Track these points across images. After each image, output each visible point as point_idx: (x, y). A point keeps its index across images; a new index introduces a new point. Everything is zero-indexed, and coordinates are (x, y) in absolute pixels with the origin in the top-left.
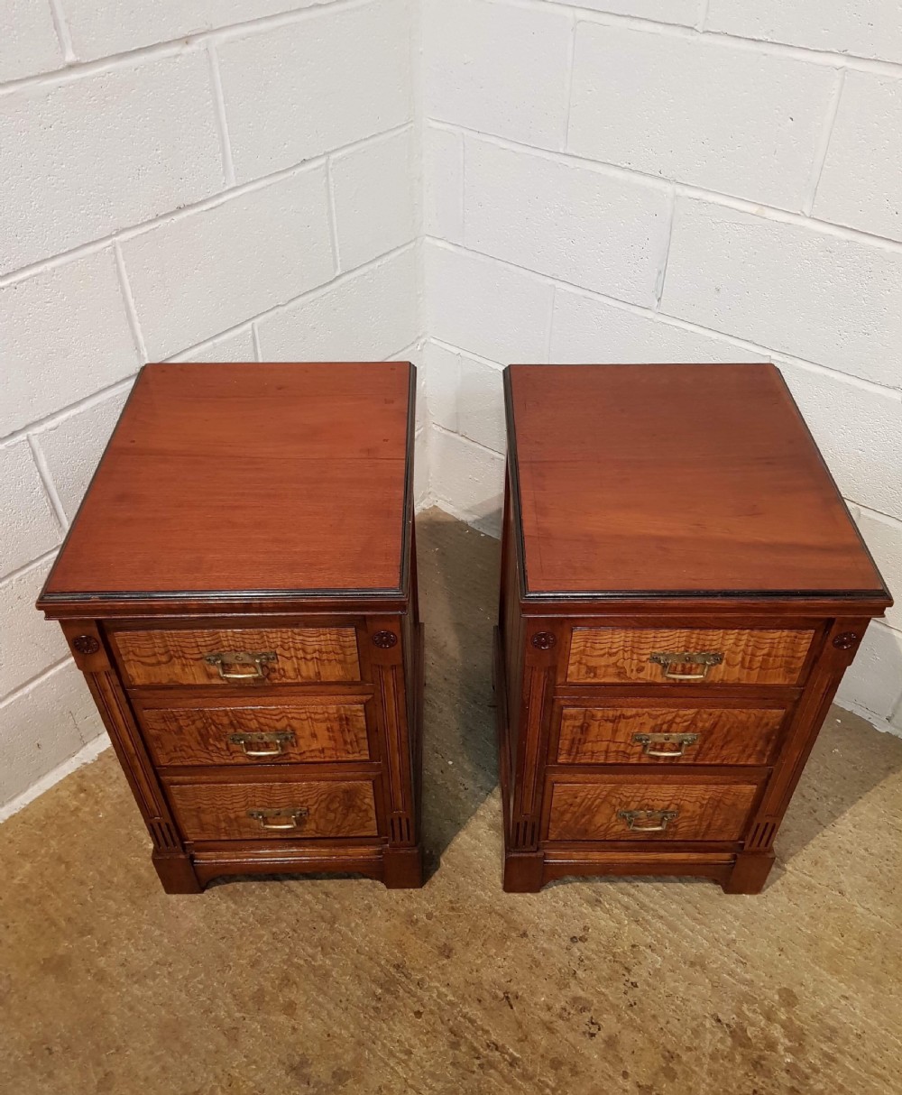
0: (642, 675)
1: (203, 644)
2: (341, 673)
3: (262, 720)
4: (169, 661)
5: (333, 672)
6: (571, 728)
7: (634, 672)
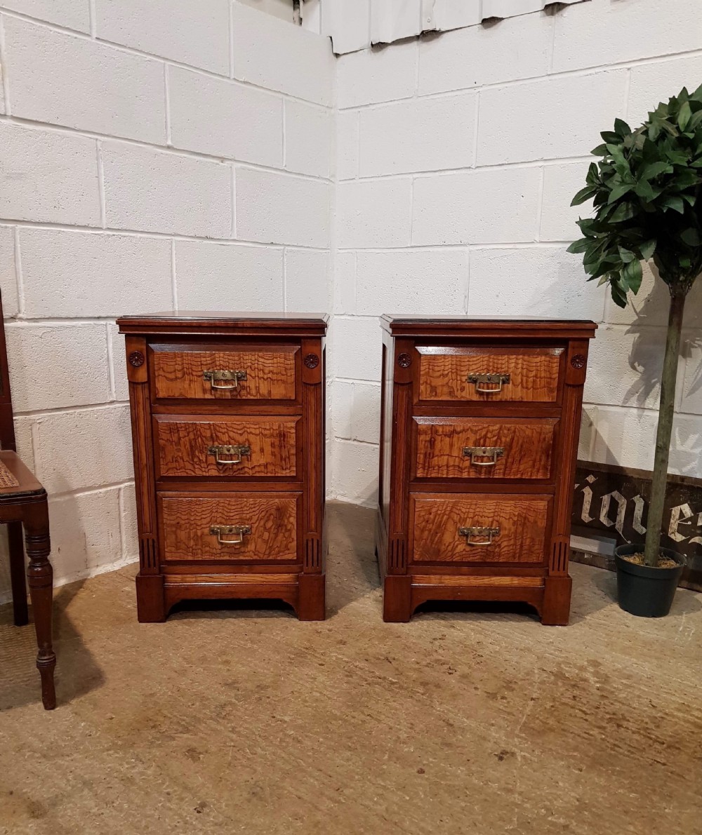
0: (464, 394)
1: (205, 363)
2: (284, 392)
3: (231, 434)
4: (183, 377)
5: (279, 392)
6: (423, 443)
7: (459, 391)
